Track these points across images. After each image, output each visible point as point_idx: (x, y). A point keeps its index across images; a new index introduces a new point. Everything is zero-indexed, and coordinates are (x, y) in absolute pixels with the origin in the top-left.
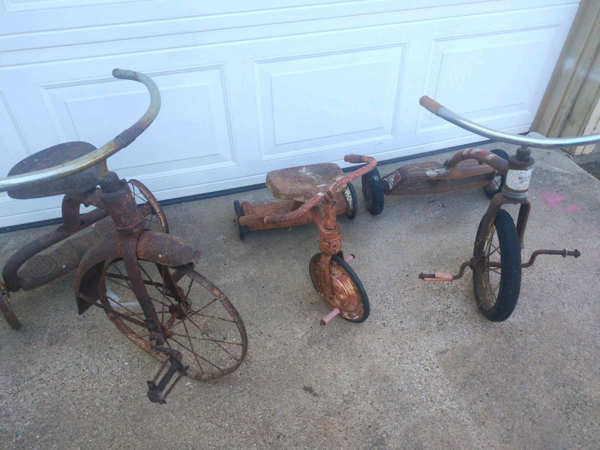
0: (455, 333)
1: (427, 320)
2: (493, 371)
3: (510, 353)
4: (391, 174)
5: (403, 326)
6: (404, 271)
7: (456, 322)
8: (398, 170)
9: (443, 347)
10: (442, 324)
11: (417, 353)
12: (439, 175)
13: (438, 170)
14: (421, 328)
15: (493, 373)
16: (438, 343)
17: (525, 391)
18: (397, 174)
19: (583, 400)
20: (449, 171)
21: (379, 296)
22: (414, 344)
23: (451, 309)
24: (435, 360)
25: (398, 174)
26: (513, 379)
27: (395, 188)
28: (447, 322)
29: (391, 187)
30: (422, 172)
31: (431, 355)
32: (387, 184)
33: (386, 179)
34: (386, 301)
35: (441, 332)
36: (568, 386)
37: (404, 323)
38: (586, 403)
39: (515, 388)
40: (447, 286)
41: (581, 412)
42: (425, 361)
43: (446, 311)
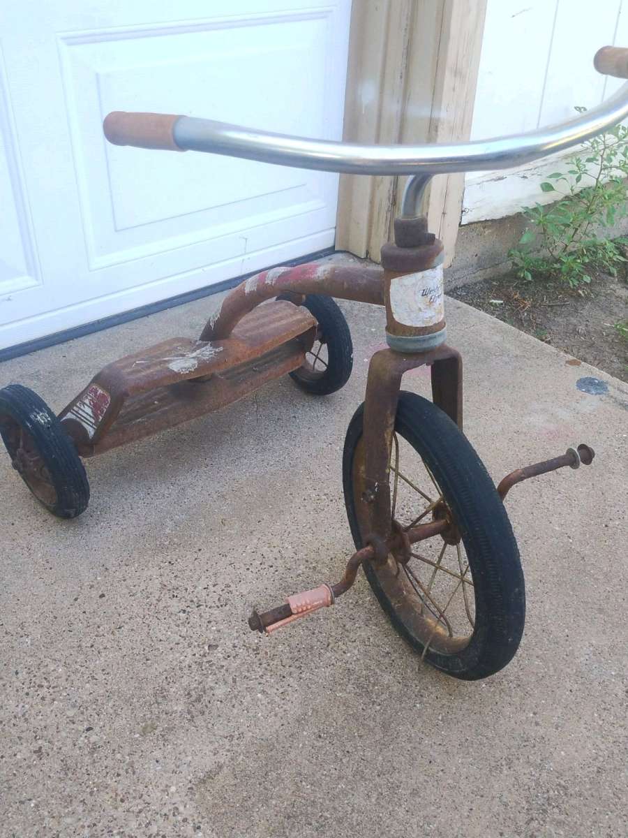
0: (235, 711)
1: (160, 700)
2: (342, 785)
3: (374, 720)
4: (79, 398)
5: (94, 738)
6: (92, 587)
7: (234, 681)
8: (96, 380)
9: (208, 763)
10: (198, 700)
11: (136, 805)
12: (203, 366)
13: (194, 354)
14: (145, 728)
15: (342, 791)
16: (194, 754)
17: (425, 813)
18: (96, 392)
19: (559, 785)
20: (221, 349)
21: (23, 675)
22: (127, 782)
23: (219, 649)
24: (187, 810)
25: (100, 391)
26: (393, 788)
27: (102, 429)
28: (212, 688)
29: (91, 431)
30: (158, 368)
31: (177, 799)
32: (76, 427)
33: (69, 416)
34: (46, 684)
35: (199, 721)
36: (518, 759)
37: (97, 729)
38: (565, 788)
39: (401, 813)
40: (204, 593)
41: (562, 817)
42: (161, 821)
43: (209, 658)
